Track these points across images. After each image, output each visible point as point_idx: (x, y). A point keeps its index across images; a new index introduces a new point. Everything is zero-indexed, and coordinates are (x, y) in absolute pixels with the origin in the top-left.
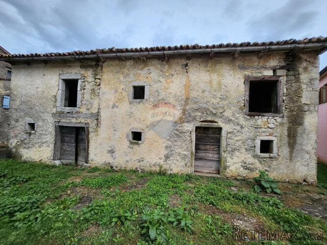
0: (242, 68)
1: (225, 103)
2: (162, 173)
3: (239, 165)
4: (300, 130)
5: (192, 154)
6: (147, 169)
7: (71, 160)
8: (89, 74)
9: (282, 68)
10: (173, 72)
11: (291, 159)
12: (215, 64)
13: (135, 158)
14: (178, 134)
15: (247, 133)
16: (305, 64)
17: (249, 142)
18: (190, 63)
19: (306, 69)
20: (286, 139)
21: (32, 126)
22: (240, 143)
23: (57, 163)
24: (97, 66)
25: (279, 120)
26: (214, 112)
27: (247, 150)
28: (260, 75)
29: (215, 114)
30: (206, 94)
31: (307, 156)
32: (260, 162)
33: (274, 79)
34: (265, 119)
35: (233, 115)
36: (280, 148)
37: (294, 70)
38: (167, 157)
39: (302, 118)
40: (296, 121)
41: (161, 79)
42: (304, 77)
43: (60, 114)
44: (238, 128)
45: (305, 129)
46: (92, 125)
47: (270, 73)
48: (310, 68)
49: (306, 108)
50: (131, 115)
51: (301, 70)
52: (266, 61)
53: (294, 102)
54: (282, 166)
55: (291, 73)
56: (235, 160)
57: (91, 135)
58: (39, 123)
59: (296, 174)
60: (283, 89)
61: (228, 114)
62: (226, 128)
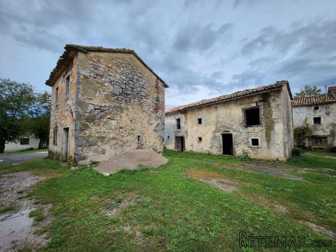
0: (241, 104)
1: (233, 122)
2: (209, 154)
3: (241, 151)
4: (272, 133)
5: (220, 146)
6: (204, 152)
7: (181, 150)
8: (183, 116)
9: (260, 101)
10: (211, 111)
11: (269, 148)
12: (229, 104)
13: (200, 148)
14: (214, 138)
15: (244, 136)
16: (273, 98)
17: (245, 140)
18: (218, 106)
19: (274, 100)
20: (265, 138)
21: (169, 137)
22: (240, 140)
23: (176, 150)
24: (186, 112)
25: (260, 128)
26: (228, 127)
27: (244, 144)
28: (249, 107)
29: (229, 128)
30: (225, 119)
31: (278, 147)
32: (252, 150)
33: (256, 108)
34: (253, 128)
35: (237, 128)
36: (262, 143)
37: (268, 101)
38: (211, 147)
39: (273, 126)
40: (270, 128)
41: (208, 115)
42: (273, 104)
43: (176, 132)
44: (239, 133)
45: (275, 133)
46: (185, 136)
47: (255, 105)
48: (276, 99)
49: (275, 121)
50: (197, 130)
51: (271, 101)
52: (252, 99)
53: (268, 118)
54: (264, 152)
55: (266, 103)
56: (239, 148)
57: (185, 139)
58: (170, 136)
59: (272, 156)
60: (262, 112)
61: (234, 127)
62: (234, 134)
